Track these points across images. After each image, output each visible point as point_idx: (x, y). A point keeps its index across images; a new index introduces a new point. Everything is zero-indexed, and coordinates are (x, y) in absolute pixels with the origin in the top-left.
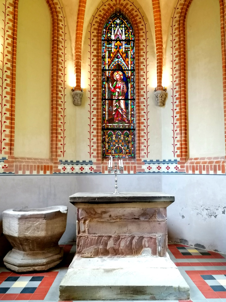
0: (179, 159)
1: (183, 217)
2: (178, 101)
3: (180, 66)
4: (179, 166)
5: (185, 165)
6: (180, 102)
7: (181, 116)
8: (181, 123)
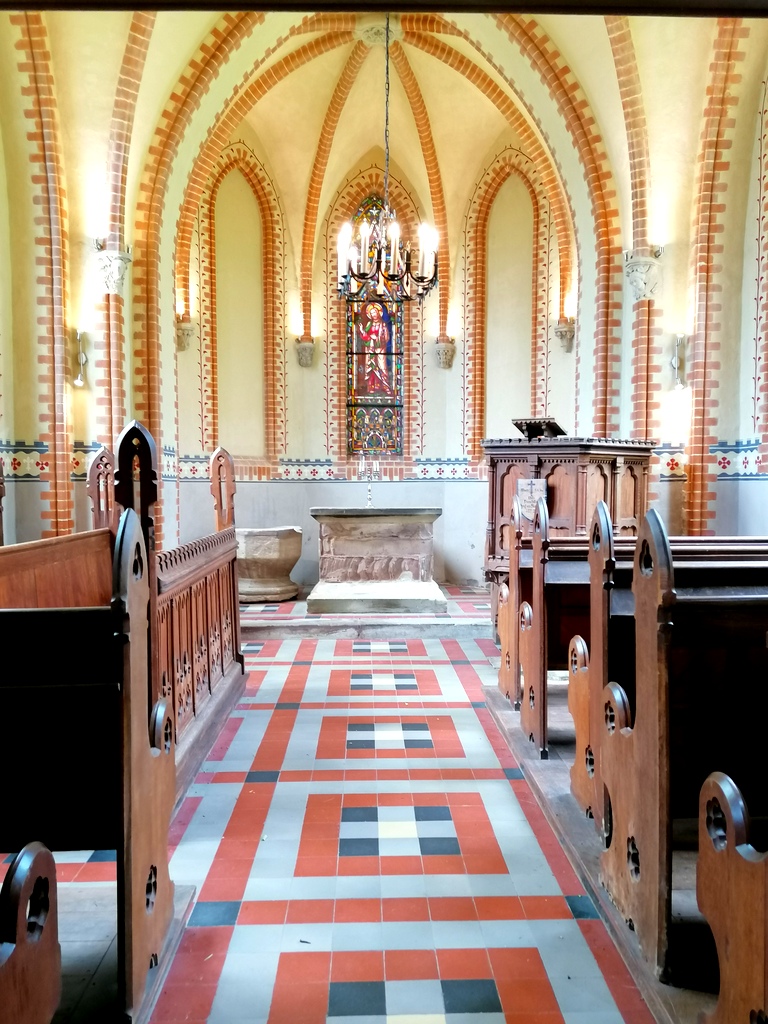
0: (469, 458)
1: (473, 546)
2: (471, 363)
3: (475, 305)
4: (470, 468)
5: (479, 467)
6: (474, 364)
7: (475, 388)
8: (475, 399)
